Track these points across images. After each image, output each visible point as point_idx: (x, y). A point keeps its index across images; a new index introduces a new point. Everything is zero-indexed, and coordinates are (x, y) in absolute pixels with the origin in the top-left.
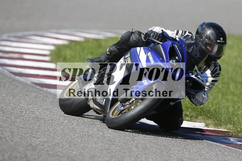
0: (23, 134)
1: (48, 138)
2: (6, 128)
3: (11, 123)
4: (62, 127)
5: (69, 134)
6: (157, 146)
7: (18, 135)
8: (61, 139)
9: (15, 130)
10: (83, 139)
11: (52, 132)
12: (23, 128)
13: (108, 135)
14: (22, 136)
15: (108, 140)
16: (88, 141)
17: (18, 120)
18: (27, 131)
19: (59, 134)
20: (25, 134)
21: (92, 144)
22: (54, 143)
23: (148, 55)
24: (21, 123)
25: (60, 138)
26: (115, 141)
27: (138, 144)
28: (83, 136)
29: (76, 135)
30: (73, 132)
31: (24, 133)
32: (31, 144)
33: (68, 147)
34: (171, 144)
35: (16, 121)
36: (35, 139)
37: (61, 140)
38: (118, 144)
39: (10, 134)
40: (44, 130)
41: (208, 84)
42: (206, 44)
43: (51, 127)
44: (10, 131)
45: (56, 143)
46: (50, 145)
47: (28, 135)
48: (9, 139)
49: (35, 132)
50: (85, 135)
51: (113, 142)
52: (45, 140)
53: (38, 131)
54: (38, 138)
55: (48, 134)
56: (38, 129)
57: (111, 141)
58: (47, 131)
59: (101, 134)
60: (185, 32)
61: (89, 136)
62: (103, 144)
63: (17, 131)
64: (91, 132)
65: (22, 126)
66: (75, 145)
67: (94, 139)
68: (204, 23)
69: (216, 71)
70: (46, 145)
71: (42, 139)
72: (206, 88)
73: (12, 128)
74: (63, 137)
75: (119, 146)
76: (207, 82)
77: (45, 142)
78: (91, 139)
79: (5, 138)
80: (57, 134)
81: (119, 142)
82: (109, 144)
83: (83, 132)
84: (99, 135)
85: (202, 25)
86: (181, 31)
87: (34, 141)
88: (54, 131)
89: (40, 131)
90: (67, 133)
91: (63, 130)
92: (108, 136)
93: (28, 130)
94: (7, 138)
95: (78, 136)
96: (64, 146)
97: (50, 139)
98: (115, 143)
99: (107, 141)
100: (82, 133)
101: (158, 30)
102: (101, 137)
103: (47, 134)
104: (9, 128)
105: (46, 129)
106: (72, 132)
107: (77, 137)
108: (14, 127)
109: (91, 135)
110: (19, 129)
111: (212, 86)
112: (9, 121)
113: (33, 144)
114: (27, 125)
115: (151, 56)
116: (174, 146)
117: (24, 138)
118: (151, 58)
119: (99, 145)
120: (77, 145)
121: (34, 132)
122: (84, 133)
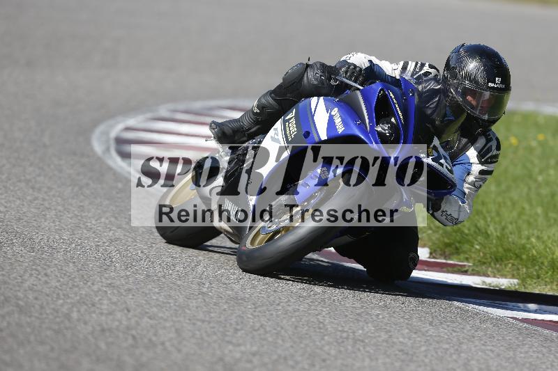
0: (204, 335)
1: (263, 346)
2: (165, 320)
3: (175, 310)
4: (293, 320)
5: (310, 337)
6: (514, 365)
7: (193, 336)
8: (292, 347)
9: (185, 325)
10: (342, 349)
11: (270, 331)
12: (203, 321)
13: (401, 340)
14: (202, 339)
15: (400, 351)
16: (354, 353)
17: (193, 304)
18: (213, 328)
19: (286, 335)
20: (208, 336)
21: (363, 360)
22: (275, 357)
23: (333, 113)
24: (199, 309)
25: (288, 345)
26: (415, 353)
27: (469, 361)
28: (343, 342)
29: (326, 338)
30: (320, 332)
31: (206, 332)
32: (221, 359)
33: (306, 367)
34: (546, 361)
35: (188, 305)
36: (230, 347)
37: (292, 351)
38: (423, 361)
39: (173, 335)
40: (252, 327)
41: (471, 178)
42: (465, 92)
43: (268, 319)
44: (173, 329)
45: (280, 356)
46: (266, 360)
47: (215, 338)
48: (173, 345)
49: (232, 330)
50: (347, 338)
51: (412, 355)
52: (255, 349)
53: (239, 327)
54: (239, 345)
55: (262, 336)
56: (238, 324)
57: (407, 354)
58: (258, 329)
59: (384, 336)
60: (423, 65)
61: (355, 341)
62: (388, 360)
63: (189, 328)
64: (360, 332)
65: (201, 316)
66: (324, 360)
67: (368, 349)
68: (463, 45)
69: (489, 150)
70: (256, 360)
71: (248, 346)
72: (468, 188)
73: (179, 321)
74: (295, 342)
75: (426, 365)
76: (468, 174)
77: (254, 354)
78: (361, 348)
79: (163, 344)
80: (282, 336)
81: (426, 356)
82: (403, 361)
83: (343, 331)
84: (380, 339)
85: (457, 51)
86: (414, 64)
87: (230, 351)
88: (275, 329)
89: (242, 329)
90: (307, 334)
91: (296, 327)
92: (400, 342)
93: (215, 325)
94: (168, 344)
95: (331, 340)
96: (297, 363)
97: (266, 347)
98: (417, 357)
99: (397, 352)
100: (339, 333)
101: (360, 60)
102: (385, 344)
103: (260, 335)
104: (172, 321)
105: (258, 325)
106: (318, 330)
107: (329, 343)
108: (182, 319)
109: (361, 338)
110: (194, 324)
111: (481, 183)
112: (172, 305)
113: (227, 359)
114: (212, 315)
115: (338, 115)
116: (552, 366)
117: (206, 344)
118: (338, 121)
119: (380, 361)
120: (328, 362)
121: (229, 331)
122: (345, 335)
